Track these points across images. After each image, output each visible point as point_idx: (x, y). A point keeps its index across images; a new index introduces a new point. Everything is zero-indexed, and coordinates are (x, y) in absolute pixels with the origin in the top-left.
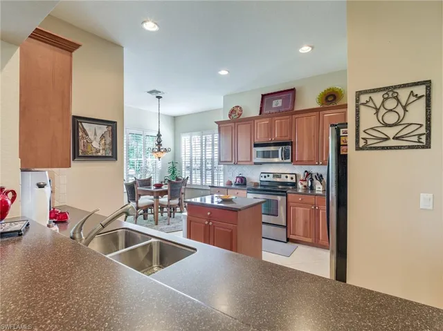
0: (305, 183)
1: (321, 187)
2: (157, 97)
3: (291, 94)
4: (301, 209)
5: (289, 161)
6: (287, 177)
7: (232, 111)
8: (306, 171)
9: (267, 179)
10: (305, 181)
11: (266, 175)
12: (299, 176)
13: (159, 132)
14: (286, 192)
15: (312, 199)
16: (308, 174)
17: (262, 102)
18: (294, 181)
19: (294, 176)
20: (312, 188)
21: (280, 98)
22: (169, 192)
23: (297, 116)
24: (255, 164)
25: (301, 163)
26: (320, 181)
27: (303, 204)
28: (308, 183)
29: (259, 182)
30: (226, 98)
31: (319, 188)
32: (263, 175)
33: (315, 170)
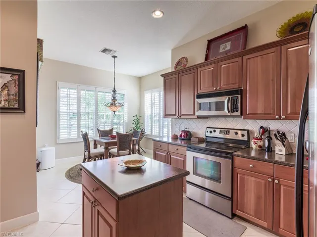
0: (260, 143)
1: (284, 149)
2: (113, 56)
3: (241, 34)
4: (253, 179)
5: (238, 113)
6: (236, 133)
7: (179, 63)
8: (261, 127)
9: (213, 135)
10: (261, 139)
11: (212, 130)
12: (253, 133)
13: (114, 88)
14: (231, 154)
15: (268, 168)
16: (264, 130)
17: (208, 48)
18: (245, 138)
19: (245, 133)
20: (270, 150)
21: (228, 41)
22: (118, 144)
23: (247, 57)
24: (199, 117)
25: (254, 116)
26: (282, 141)
27: (254, 172)
28: (264, 142)
29: (205, 137)
30: (174, 51)
31: (280, 150)
32: (209, 130)
33: (274, 125)
